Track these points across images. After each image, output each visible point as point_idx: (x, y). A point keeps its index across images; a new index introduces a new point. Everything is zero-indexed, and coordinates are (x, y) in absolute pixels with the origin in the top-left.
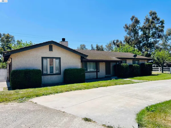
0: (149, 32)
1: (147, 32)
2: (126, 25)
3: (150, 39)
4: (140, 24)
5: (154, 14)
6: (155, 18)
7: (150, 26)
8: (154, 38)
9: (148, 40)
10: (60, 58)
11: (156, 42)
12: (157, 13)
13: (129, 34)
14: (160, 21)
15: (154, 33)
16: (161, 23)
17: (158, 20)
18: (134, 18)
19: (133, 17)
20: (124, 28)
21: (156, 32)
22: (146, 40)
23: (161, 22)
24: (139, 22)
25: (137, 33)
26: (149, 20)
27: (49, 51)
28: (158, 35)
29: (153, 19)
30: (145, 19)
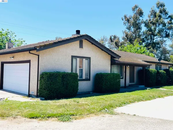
0: (155, 29)
1: (153, 28)
2: (125, 17)
3: (155, 37)
4: (143, 16)
5: (162, 5)
6: (163, 12)
7: (157, 21)
8: (161, 37)
9: (154, 39)
10: (90, 58)
11: (162, 42)
12: (165, 5)
13: (129, 28)
14: (169, 15)
15: (161, 31)
16: (169, 19)
17: (166, 13)
18: (138, 9)
19: (136, 7)
20: (123, 20)
21: (164, 29)
22: (151, 38)
23: (169, 17)
24: (143, 15)
25: (140, 28)
26: (155, 13)
27: (80, 47)
28: (166, 34)
29: (161, 12)
30: (151, 10)
